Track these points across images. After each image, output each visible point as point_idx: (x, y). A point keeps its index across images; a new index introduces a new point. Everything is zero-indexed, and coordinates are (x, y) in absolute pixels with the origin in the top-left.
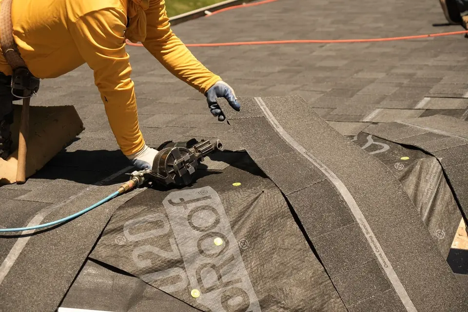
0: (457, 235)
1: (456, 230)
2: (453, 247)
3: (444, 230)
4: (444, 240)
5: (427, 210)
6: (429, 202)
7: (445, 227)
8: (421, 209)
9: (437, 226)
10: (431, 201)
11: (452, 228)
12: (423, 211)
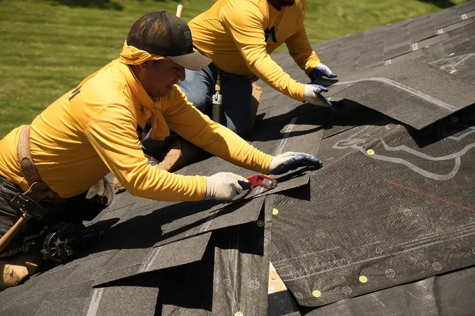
0: (270, 280)
1: (268, 276)
2: (270, 292)
3: (257, 279)
4: (260, 289)
5: (236, 267)
6: (235, 258)
7: (257, 277)
8: (230, 268)
9: (250, 278)
10: (236, 257)
11: (264, 275)
12: (232, 269)
